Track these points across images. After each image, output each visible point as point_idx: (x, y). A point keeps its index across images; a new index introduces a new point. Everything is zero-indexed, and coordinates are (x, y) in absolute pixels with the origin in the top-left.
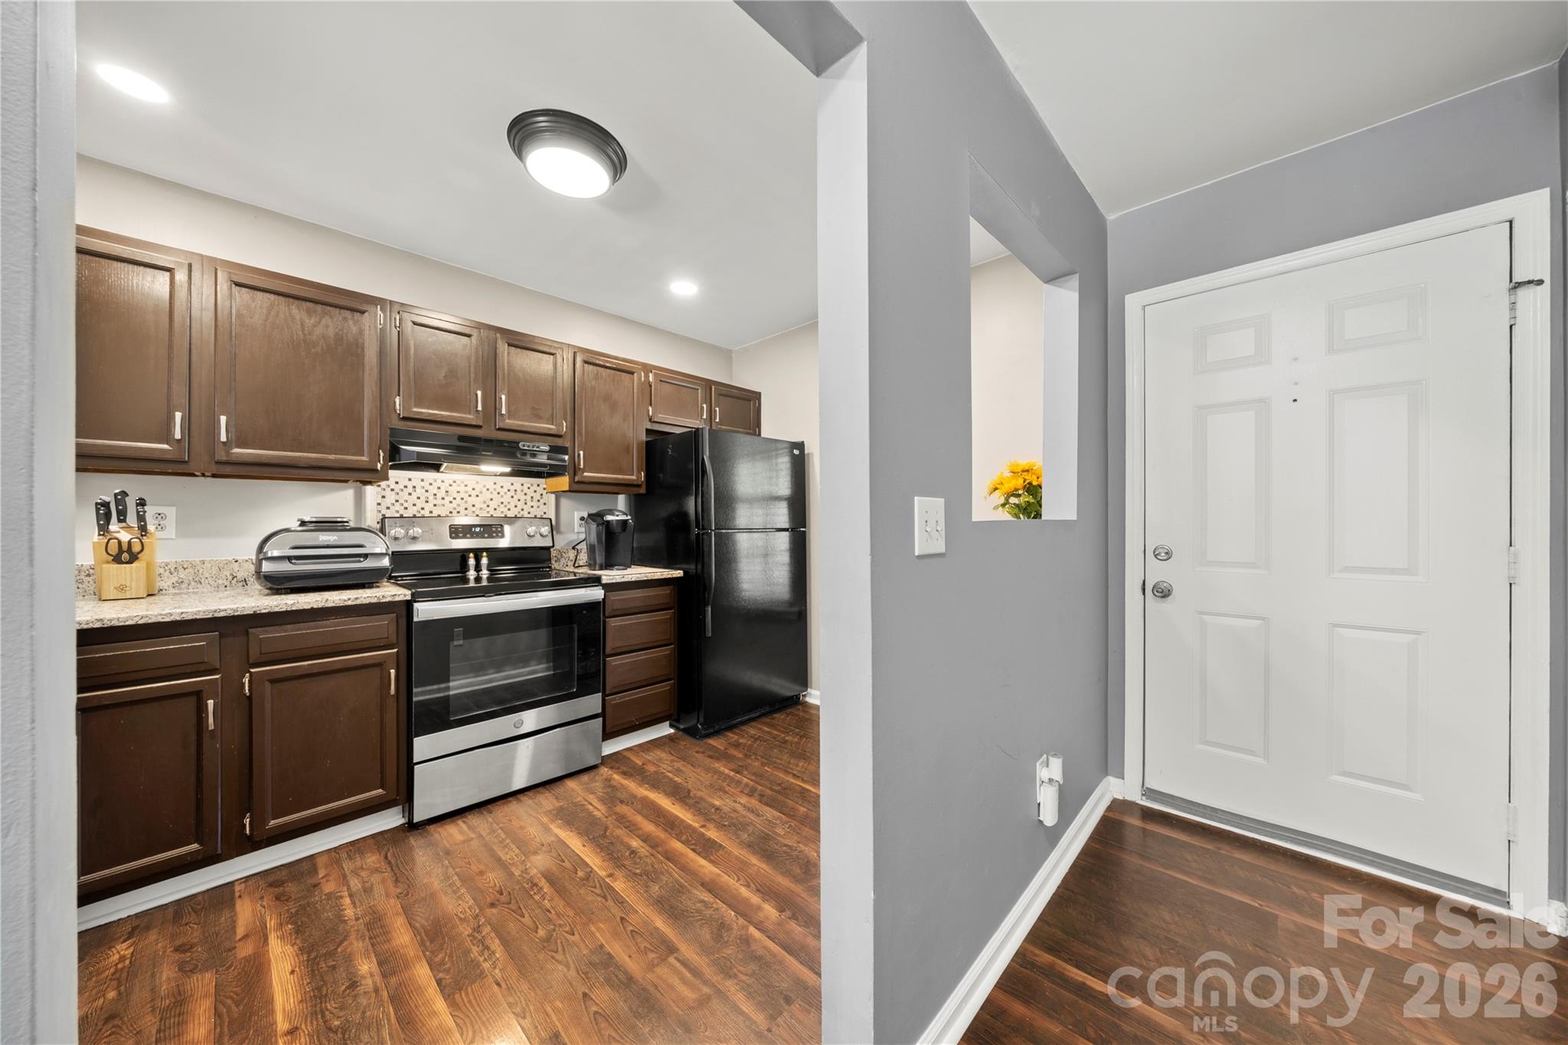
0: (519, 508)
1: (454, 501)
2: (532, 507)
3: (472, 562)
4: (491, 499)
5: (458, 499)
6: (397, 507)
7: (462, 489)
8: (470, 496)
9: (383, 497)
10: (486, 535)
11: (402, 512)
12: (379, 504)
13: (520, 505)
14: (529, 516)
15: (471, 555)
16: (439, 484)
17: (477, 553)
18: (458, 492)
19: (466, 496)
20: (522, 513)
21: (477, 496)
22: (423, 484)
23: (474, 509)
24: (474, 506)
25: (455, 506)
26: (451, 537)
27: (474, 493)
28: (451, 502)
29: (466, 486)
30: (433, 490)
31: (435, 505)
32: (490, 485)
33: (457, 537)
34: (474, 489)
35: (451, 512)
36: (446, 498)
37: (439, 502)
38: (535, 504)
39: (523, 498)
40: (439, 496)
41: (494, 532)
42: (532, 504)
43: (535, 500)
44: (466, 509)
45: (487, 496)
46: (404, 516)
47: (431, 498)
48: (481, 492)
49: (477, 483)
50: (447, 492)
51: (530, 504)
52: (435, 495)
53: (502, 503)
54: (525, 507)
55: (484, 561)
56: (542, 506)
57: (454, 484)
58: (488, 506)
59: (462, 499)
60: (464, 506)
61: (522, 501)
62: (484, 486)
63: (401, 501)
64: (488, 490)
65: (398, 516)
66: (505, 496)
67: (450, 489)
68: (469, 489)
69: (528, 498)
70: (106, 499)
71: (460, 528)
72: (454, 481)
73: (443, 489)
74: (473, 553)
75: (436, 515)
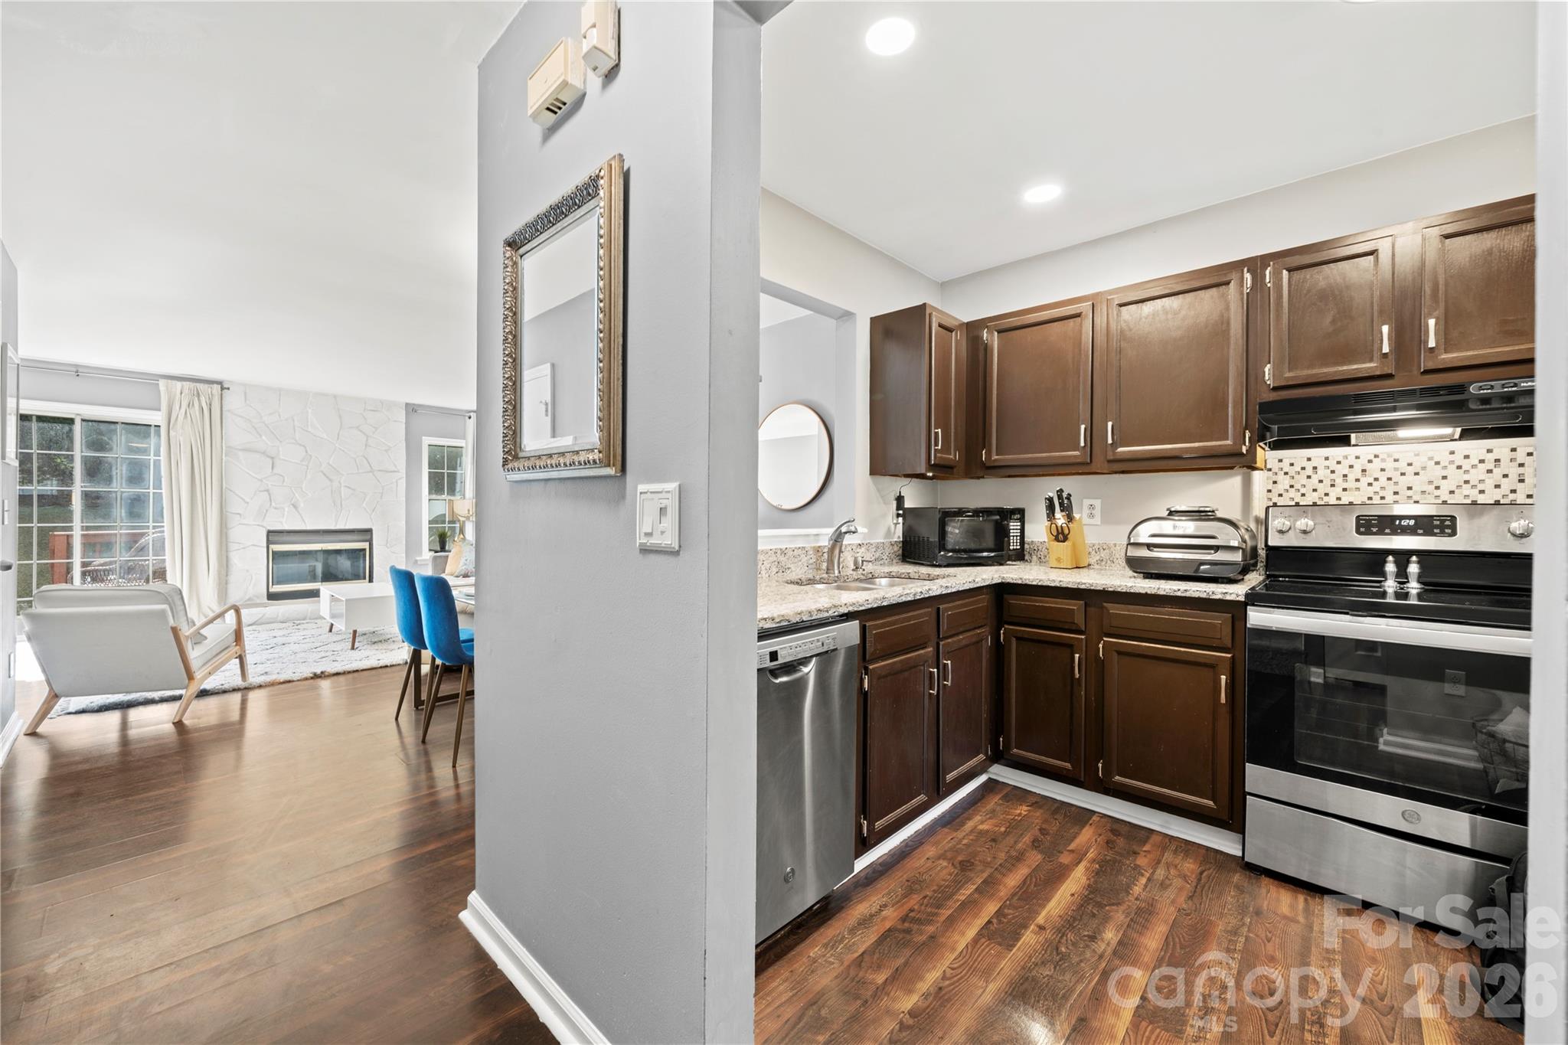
0: (1505, 490)
1: (1375, 483)
3: (1390, 567)
4: (1444, 478)
5: (1383, 479)
6: (1292, 493)
7: (1390, 465)
8: (1403, 474)
9: (1275, 482)
10: (1420, 531)
11: (1298, 499)
12: (1269, 491)
13: (1507, 483)
15: (1391, 559)
16: (1351, 460)
17: (1402, 555)
18: (1383, 470)
19: (1395, 475)
20: (1512, 496)
21: (1417, 474)
22: (1327, 463)
23: (1411, 494)
24: (1410, 488)
25: (1377, 490)
26: (1358, 532)
27: (1410, 470)
28: (1370, 484)
29: (1398, 461)
30: (1342, 470)
31: (1345, 490)
32: (1445, 458)
33: (1368, 532)
34: (1410, 464)
35: (1370, 498)
36: (1362, 479)
37: (1351, 484)
39: (1513, 471)
40: (1351, 477)
41: (1437, 527)
44: (1396, 493)
45: (1435, 472)
46: (1301, 504)
47: (1339, 481)
49: (1418, 455)
50: (1364, 471)
52: (1346, 476)
53: (1467, 482)
54: (1520, 486)
55: (1413, 568)
57: (1376, 461)
58: (1437, 488)
59: (1389, 479)
60: (1391, 488)
61: (1514, 477)
62: (1430, 458)
63: (1297, 486)
64: (1437, 463)
65: (1294, 504)
66: (1473, 471)
67: (1369, 467)
68: (1402, 464)
70: (1051, 495)
71: (1375, 520)
72: (1376, 456)
73: (1358, 468)
74: (1393, 557)
75: (1341, 503)
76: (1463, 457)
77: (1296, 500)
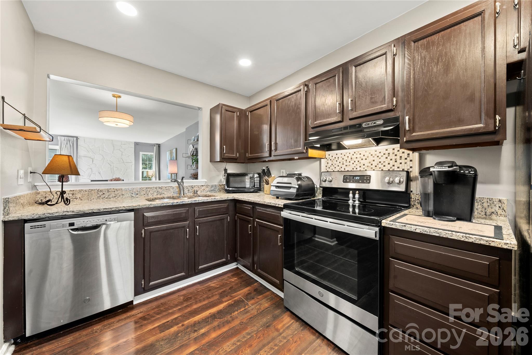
0: (391, 165)
1: (354, 163)
2: (401, 163)
3: (351, 195)
4: (374, 161)
5: (357, 162)
6: (332, 167)
7: (358, 156)
8: (362, 159)
9: (328, 163)
10: (360, 181)
11: (334, 169)
12: (326, 166)
13: (392, 163)
14: (398, 170)
15: (351, 192)
16: (348, 155)
17: (354, 190)
18: (357, 158)
19: (360, 160)
20: (393, 168)
21: (366, 159)
22: (341, 156)
23: (364, 167)
24: (364, 165)
25: (355, 165)
26: (344, 182)
27: (364, 158)
28: (353, 164)
29: (360, 154)
30: (345, 158)
31: (346, 166)
32: (374, 153)
33: (346, 182)
34: (364, 156)
35: (353, 169)
36: (351, 161)
37: (348, 164)
38: (403, 161)
39: (394, 158)
40: (348, 161)
41: (365, 180)
42: (401, 161)
43: (403, 158)
44: (360, 167)
45: (371, 158)
46: (335, 171)
47: (345, 162)
48: (368, 157)
49: (366, 152)
50: (351, 158)
51: (399, 161)
52: (346, 160)
53: (380, 162)
54: (396, 164)
55: (357, 196)
56: (409, 163)
57: (355, 154)
58: (372, 165)
59: (358, 161)
60: (359, 165)
61: (394, 160)
62: (370, 153)
63: (334, 164)
64: (372, 155)
65: (333, 171)
66: (382, 158)
67: (353, 157)
68: (362, 156)
69: (398, 157)
70: (264, 168)
71: (348, 177)
72: (355, 153)
73: (350, 157)
74: (352, 191)
75: (345, 170)
76: (379, 153)
77: (333, 170)
